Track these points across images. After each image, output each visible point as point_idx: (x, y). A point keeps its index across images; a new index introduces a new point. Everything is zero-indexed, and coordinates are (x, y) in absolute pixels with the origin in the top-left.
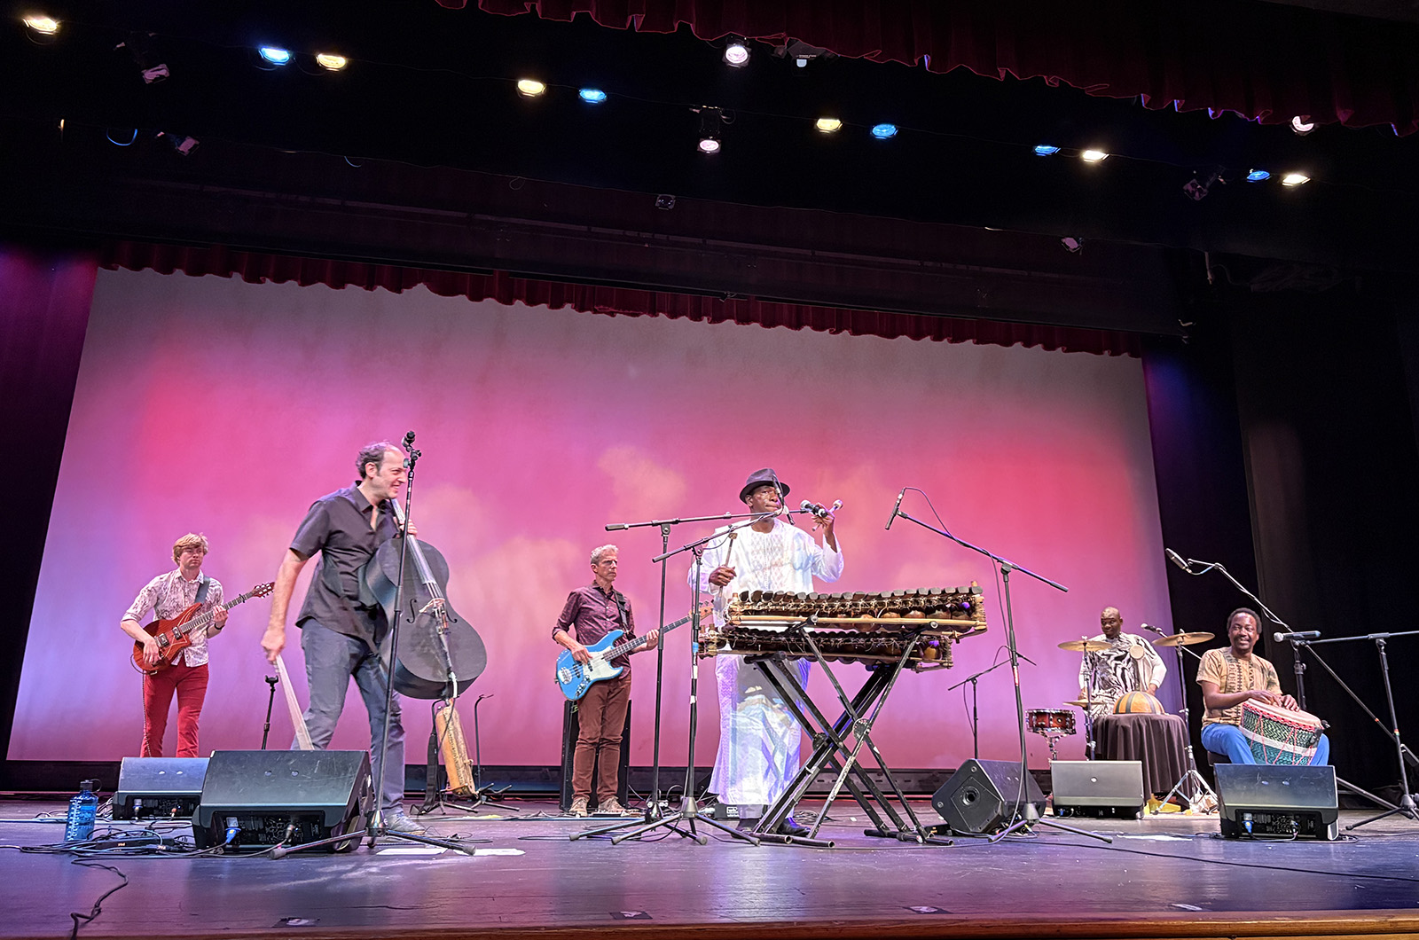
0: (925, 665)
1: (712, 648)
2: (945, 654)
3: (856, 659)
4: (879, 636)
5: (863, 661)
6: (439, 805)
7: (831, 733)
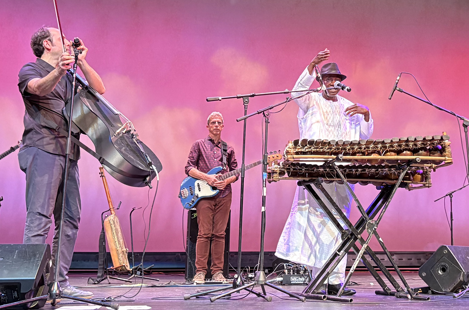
0: (414, 185)
1: (276, 176)
2: (426, 178)
3: (370, 182)
4: (384, 167)
5: (374, 183)
6: (107, 278)
7: (353, 229)
